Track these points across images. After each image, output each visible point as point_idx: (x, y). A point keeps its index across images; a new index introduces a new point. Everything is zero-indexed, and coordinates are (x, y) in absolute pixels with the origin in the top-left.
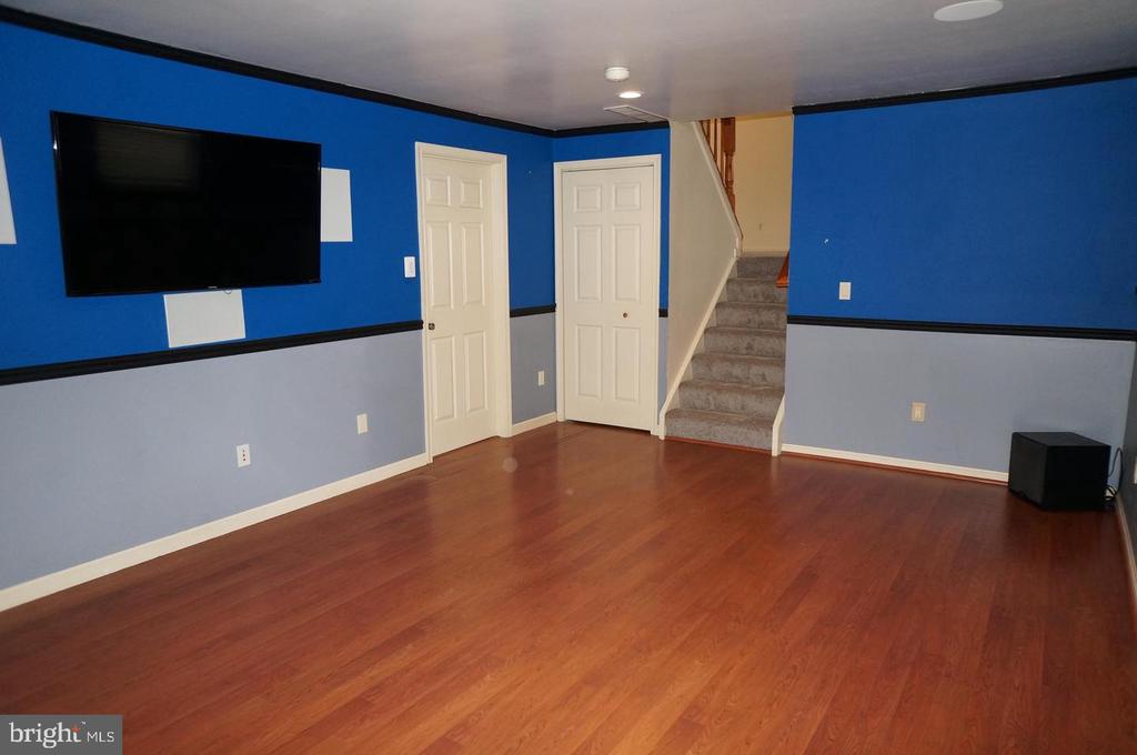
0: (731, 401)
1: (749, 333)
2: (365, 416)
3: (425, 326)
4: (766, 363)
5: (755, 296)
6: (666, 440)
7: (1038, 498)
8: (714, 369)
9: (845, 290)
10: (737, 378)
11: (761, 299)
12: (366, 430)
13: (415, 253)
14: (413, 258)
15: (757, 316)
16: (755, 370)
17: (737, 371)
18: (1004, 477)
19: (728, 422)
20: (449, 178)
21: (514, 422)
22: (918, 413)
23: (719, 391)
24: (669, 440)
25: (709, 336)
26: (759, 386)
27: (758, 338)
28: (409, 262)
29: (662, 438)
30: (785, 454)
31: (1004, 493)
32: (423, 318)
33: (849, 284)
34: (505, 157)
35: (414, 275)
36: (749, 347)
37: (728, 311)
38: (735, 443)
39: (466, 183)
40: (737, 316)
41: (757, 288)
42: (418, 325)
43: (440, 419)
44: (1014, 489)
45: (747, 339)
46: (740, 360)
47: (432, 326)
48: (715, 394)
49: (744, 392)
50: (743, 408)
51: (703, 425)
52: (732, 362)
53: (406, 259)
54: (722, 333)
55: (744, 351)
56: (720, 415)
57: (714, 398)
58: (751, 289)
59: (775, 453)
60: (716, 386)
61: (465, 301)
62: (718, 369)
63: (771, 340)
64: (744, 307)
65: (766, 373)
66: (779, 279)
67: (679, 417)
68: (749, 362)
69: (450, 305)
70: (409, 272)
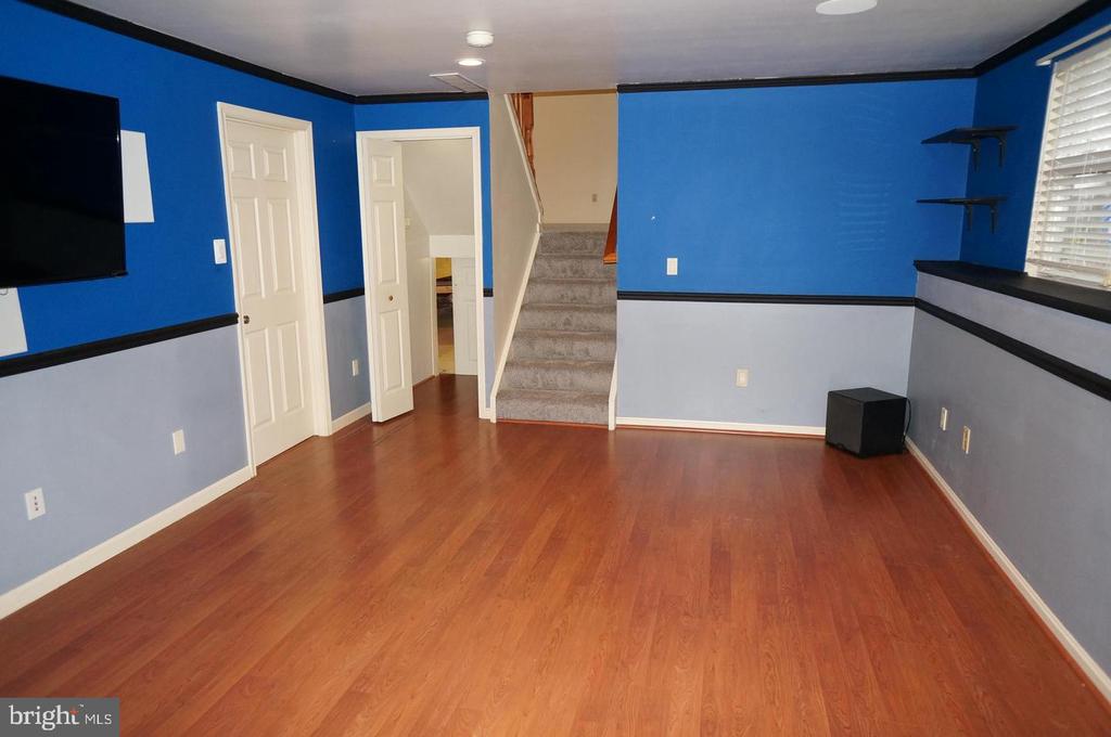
0: (560, 379)
1: (564, 309)
2: (181, 432)
3: (241, 319)
4: (587, 339)
5: (564, 271)
6: (498, 423)
7: (857, 449)
8: (536, 348)
9: (672, 266)
10: (560, 354)
11: (569, 273)
12: (184, 449)
13: (224, 235)
14: (223, 241)
15: (570, 293)
16: (578, 345)
17: (561, 347)
18: (821, 431)
19: (562, 401)
20: (251, 147)
21: (333, 419)
22: (742, 378)
23: (548, 368)
24: (501, 423)
25: (527, 314)
26: (584, 361)
27: (577, 314)
28: (218, 245)
29: (494, 421)
30: (619, 428)
31: (822, 445)
32: (237, 311)
33: (676, 260)
34: (310, 124)
35: (225, 262)
36: (568, 323)
37: (540, 288)
38: (569, 420)
39: (269, 152)
40: (548, 293)
41: (566, 263)
42: (232, 319)
43: (257, 425)
44: (831, 443)
45: (566, 315)
46: (562, 337)
47: (247, 320)
48: (543, 371)
49: (572, 368)
50: (571, 384)
51: (537, 405)
52: (554, 338)
53: (215, 241)
54: (540, 309)
55: (562, 327)
56: (551, 394)
57: (542, 378)
58: (558, 265)
59: (611, 427)
60: (541, 364)
61: (276, 288)
62: (541, 347)
63: (589, 315)
64: (557, 283)
65: (590, 348)
66: (605, 256)
67: (510, 398)
68: (572, 338)
69: (261, 293)
70: (220, 258)
